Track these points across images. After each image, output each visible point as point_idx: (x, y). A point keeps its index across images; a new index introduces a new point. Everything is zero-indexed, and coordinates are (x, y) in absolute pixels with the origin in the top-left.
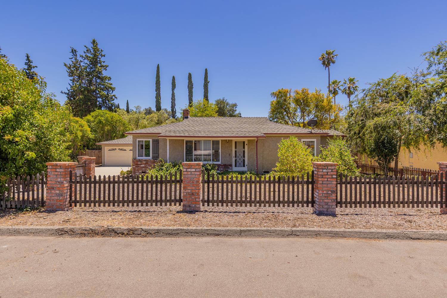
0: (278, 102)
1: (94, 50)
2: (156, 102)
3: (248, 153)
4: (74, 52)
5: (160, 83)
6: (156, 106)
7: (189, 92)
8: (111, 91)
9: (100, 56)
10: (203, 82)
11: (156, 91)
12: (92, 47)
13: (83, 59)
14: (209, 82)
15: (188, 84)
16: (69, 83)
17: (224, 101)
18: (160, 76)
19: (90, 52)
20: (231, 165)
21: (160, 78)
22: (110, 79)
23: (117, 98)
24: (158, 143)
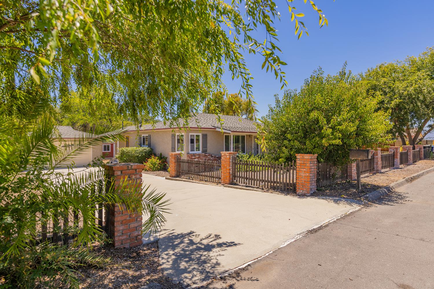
24: (207, 138)
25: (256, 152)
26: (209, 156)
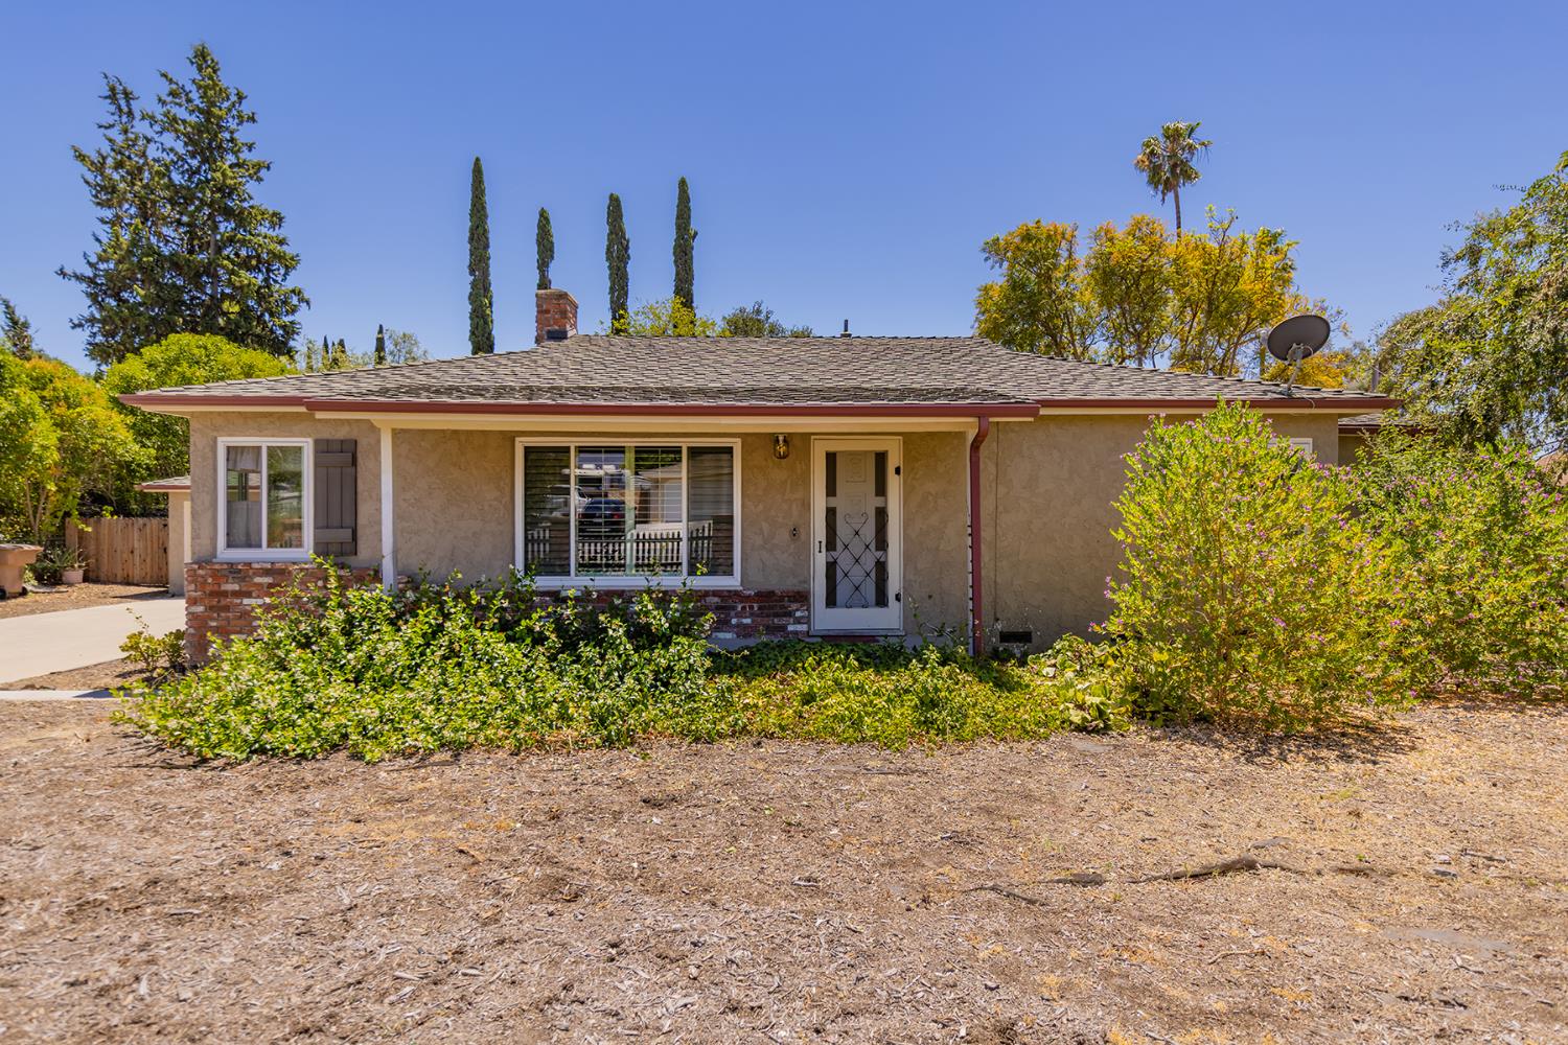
0: (1015, 285)
1: (205, 93)
2: (471, 318)
3: (907, 523)
4: (119, 96)
5: (487, 239)
6: (473, 333)
7: (611, 275)
8: (282, 271)
9: (230, 120)
10: (671, 235)
11: (472, 272)
12: (194, 81)
13: (157, 128)
14: (696, 234)
15: (606, 243)
16: (97, 233)
17: (762, 317)
18: (488, 207)
19: (189, 101)
20: (802, 597)
21: (486, 216)
22: (277, 219)
23: (308, 303)
24: (351, 464)
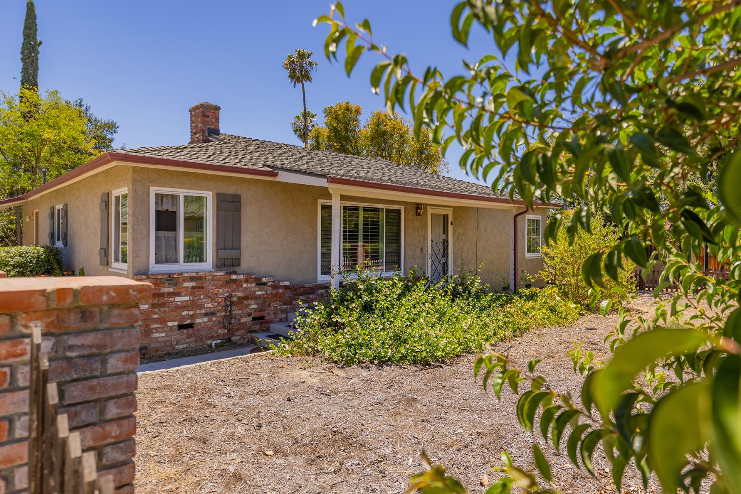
24: (239, 210)
25: (440, 268)
26: (246, 281)
